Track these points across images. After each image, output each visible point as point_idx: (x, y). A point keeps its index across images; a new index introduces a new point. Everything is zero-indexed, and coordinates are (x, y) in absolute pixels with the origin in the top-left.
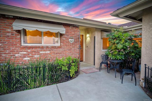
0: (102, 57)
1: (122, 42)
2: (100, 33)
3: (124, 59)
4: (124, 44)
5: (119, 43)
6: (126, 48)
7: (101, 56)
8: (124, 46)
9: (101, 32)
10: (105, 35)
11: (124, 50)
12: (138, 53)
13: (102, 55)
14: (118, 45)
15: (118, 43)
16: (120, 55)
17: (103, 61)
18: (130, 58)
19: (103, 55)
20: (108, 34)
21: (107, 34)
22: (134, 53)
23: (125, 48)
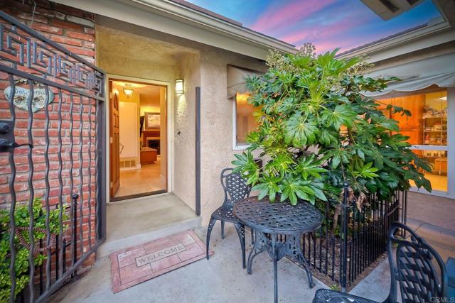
0: (224, 179)
1: (311, 107)
2: (225, 75)
3: (324, 199)
4: (325, 117)
5: (298, 114)
6: (332, 142)
7: (222, 177)
8: (321, 127)
9: (228, 71)
10: (241, 80)
11: (325, 147)
12: (392, 165)
13: (224, 171)
14: (289, 122)
15: (292, 113)
16: (302, 179)
17: (229, 197)
18: (357, 194)
19: (230, 172)
20: (252, 78)
21: (247, 77)
22: (373, 166)
23: (327, 137)
